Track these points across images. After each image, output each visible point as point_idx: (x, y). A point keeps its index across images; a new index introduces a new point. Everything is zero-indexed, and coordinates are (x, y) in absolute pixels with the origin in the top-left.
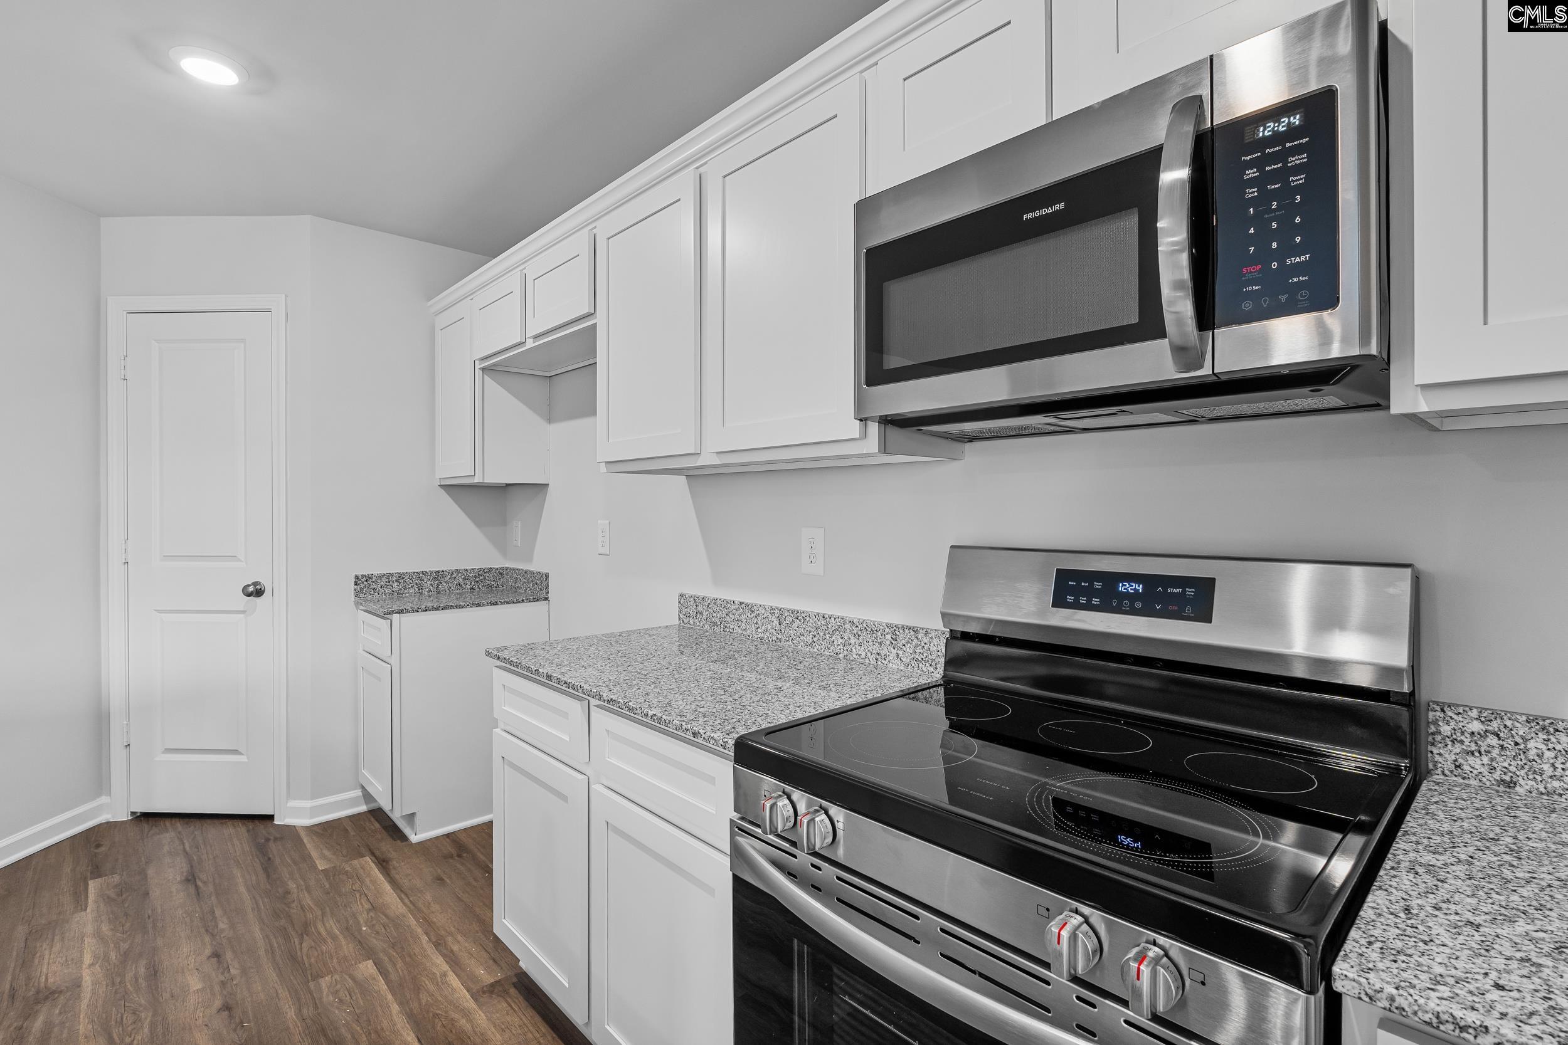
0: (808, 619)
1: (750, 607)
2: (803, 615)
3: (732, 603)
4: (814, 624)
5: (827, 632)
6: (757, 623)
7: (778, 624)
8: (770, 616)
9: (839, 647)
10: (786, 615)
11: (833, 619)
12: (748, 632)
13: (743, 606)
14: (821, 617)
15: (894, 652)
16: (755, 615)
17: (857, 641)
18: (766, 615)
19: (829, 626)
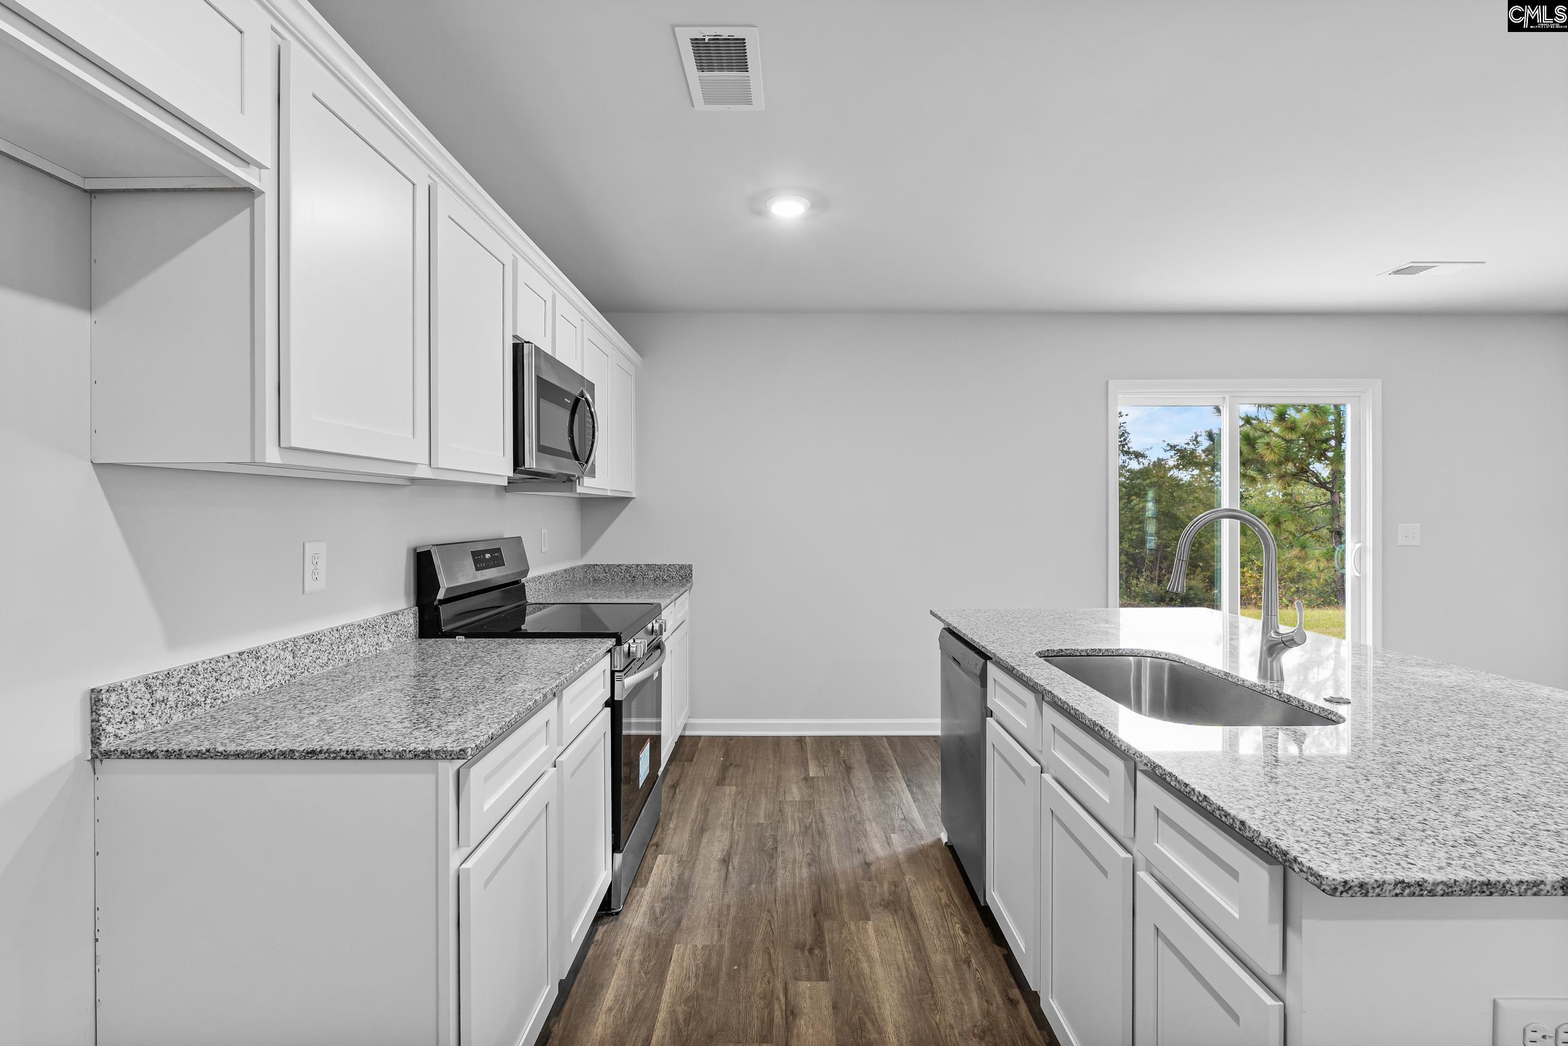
0: (323, 638)
1: (254, 653)
2: (318, 637)
3: (226, 659)
4: (329, 642)
5: (340, 644)
6: (265, 670)
7: (292, 658)
8: (282, 653)
9: (350, 653)
10: (301, 644)
11: (345, 629)
12: (252, 688)
13: (245, 656)
14: (335, 631)
15: (386, 637)
16: (262, 660)
17: (363, 640)
18: (277, 655)
19: (342, 638)
